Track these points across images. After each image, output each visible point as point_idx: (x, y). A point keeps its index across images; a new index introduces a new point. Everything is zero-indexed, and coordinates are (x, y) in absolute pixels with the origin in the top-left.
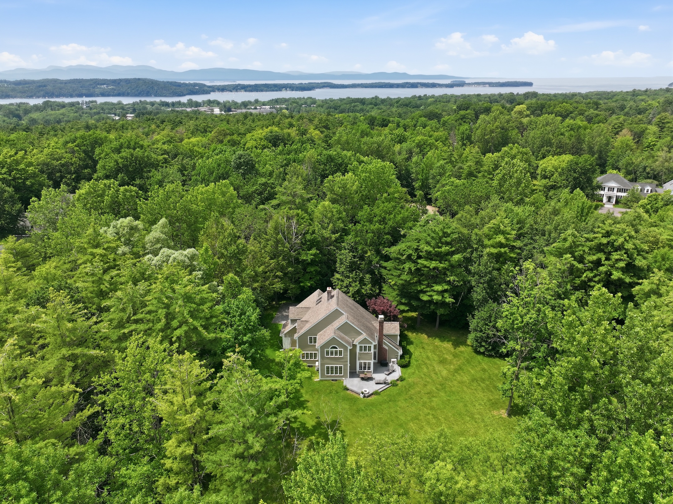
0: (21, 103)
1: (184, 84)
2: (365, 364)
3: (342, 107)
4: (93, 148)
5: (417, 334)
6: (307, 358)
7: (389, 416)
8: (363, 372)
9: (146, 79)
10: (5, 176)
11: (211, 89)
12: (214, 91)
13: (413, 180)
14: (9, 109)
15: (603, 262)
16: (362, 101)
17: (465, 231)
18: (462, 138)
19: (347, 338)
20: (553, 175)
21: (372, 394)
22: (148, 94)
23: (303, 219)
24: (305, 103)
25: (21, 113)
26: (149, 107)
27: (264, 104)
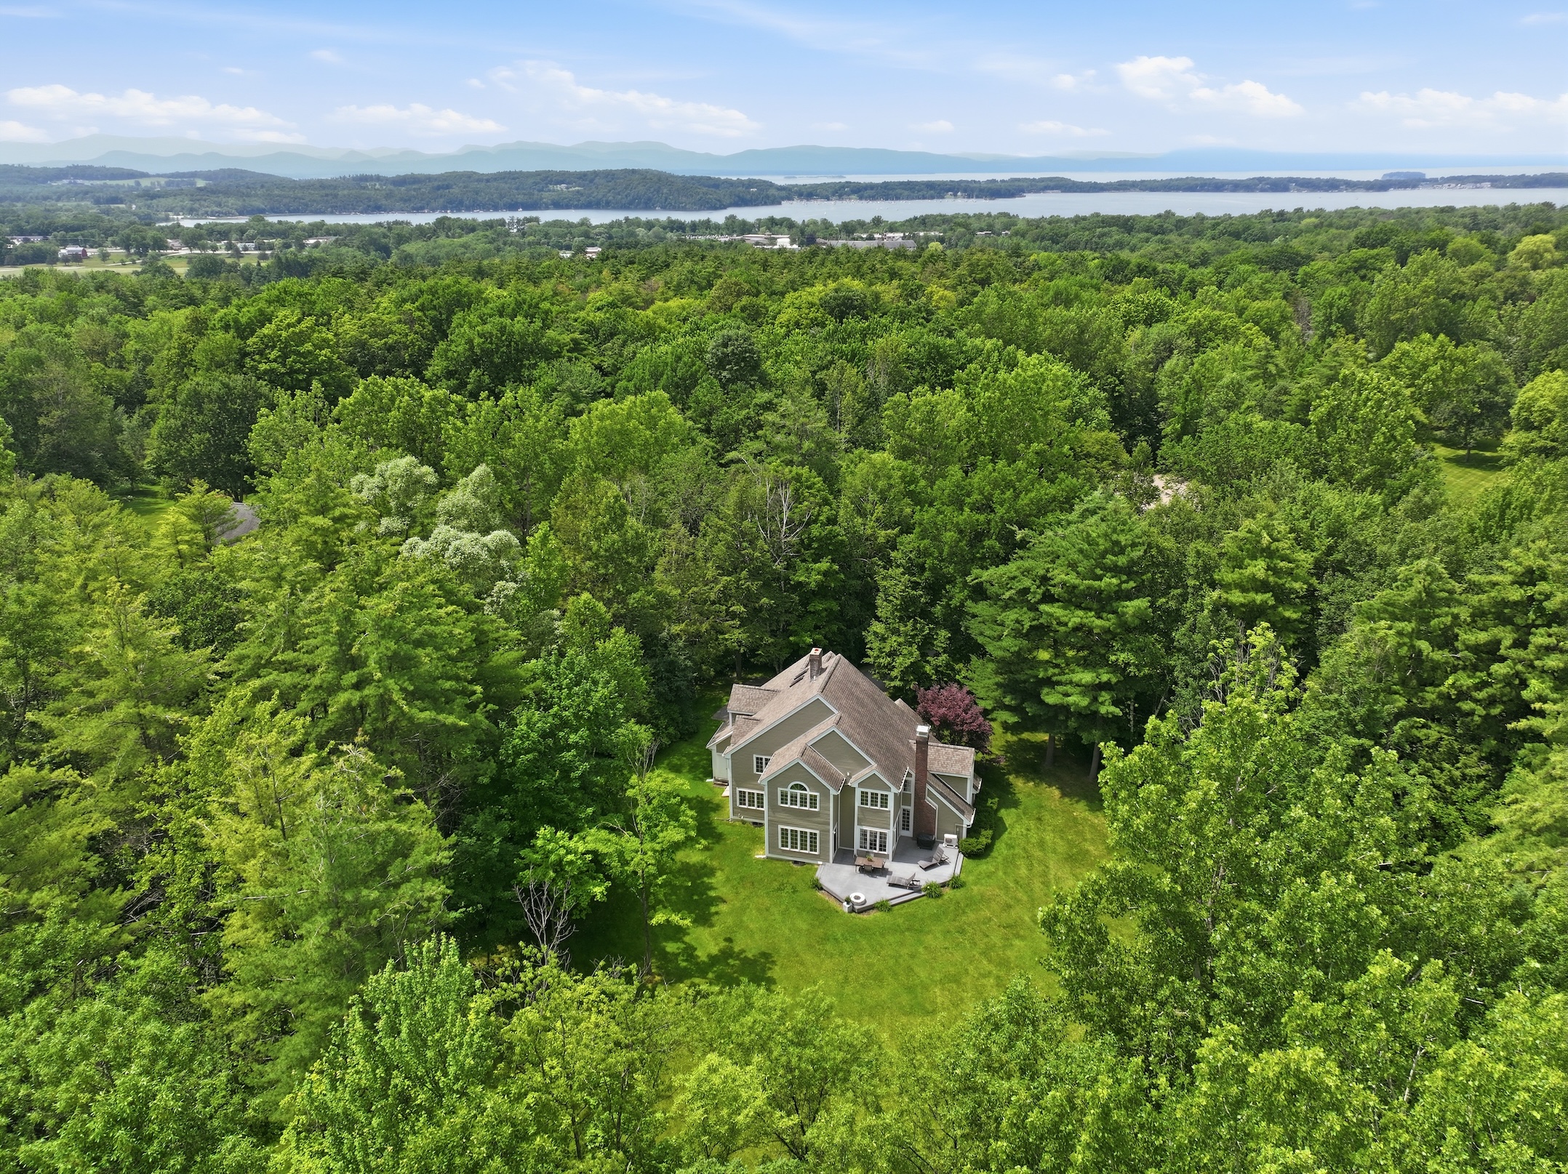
0: (396, 223)
1: (727, 181)
2: (874, 834)
3: (1072, 237)
4: (451, 313)
5: (1036, 785)
6: (751, 803)
7: (892, 962)
8: (865, 855)
9: (647, 171)
10: (275, 365)
11: (784, 193)
12: (789, 198)
13: (1163, 417)
14: (370, 234)
15: (1502, 652)
16: (1126, 224)
17: (1168, 543)
18: (1328, 319)
19: (834, 768)
20: (1549, 421)
21: (872, 908)
22: (648, 206)
23: (809, 487)
24: (990, 227)
25: (390, 242)
26: (641, 232)
27: (893, 228)
